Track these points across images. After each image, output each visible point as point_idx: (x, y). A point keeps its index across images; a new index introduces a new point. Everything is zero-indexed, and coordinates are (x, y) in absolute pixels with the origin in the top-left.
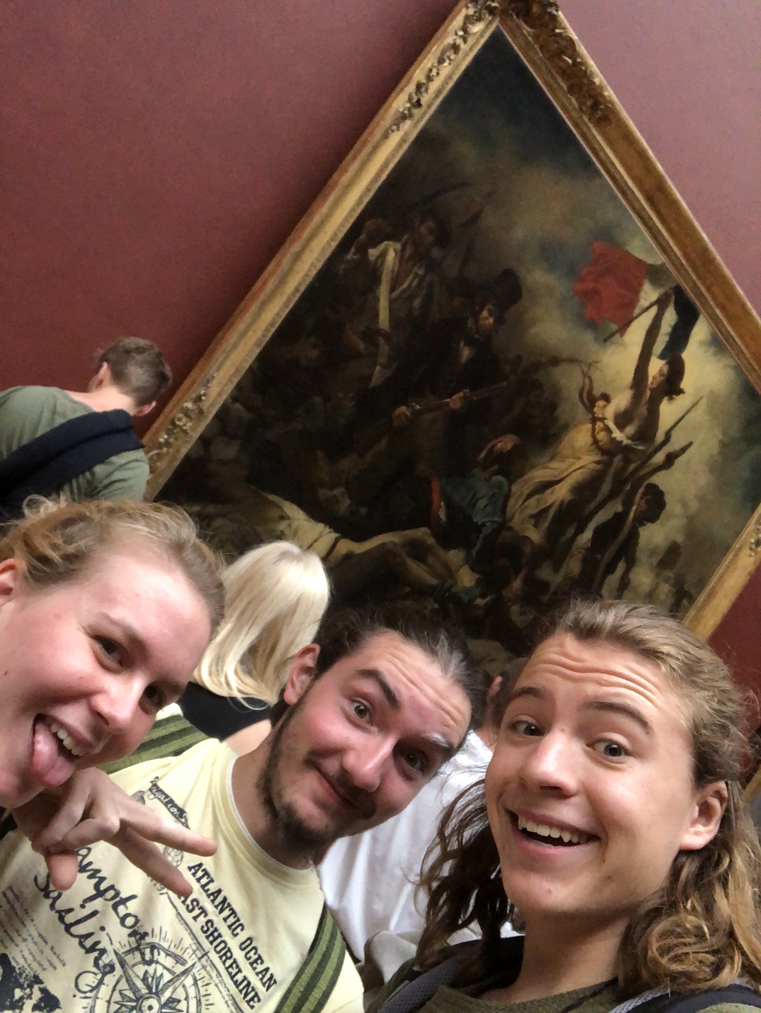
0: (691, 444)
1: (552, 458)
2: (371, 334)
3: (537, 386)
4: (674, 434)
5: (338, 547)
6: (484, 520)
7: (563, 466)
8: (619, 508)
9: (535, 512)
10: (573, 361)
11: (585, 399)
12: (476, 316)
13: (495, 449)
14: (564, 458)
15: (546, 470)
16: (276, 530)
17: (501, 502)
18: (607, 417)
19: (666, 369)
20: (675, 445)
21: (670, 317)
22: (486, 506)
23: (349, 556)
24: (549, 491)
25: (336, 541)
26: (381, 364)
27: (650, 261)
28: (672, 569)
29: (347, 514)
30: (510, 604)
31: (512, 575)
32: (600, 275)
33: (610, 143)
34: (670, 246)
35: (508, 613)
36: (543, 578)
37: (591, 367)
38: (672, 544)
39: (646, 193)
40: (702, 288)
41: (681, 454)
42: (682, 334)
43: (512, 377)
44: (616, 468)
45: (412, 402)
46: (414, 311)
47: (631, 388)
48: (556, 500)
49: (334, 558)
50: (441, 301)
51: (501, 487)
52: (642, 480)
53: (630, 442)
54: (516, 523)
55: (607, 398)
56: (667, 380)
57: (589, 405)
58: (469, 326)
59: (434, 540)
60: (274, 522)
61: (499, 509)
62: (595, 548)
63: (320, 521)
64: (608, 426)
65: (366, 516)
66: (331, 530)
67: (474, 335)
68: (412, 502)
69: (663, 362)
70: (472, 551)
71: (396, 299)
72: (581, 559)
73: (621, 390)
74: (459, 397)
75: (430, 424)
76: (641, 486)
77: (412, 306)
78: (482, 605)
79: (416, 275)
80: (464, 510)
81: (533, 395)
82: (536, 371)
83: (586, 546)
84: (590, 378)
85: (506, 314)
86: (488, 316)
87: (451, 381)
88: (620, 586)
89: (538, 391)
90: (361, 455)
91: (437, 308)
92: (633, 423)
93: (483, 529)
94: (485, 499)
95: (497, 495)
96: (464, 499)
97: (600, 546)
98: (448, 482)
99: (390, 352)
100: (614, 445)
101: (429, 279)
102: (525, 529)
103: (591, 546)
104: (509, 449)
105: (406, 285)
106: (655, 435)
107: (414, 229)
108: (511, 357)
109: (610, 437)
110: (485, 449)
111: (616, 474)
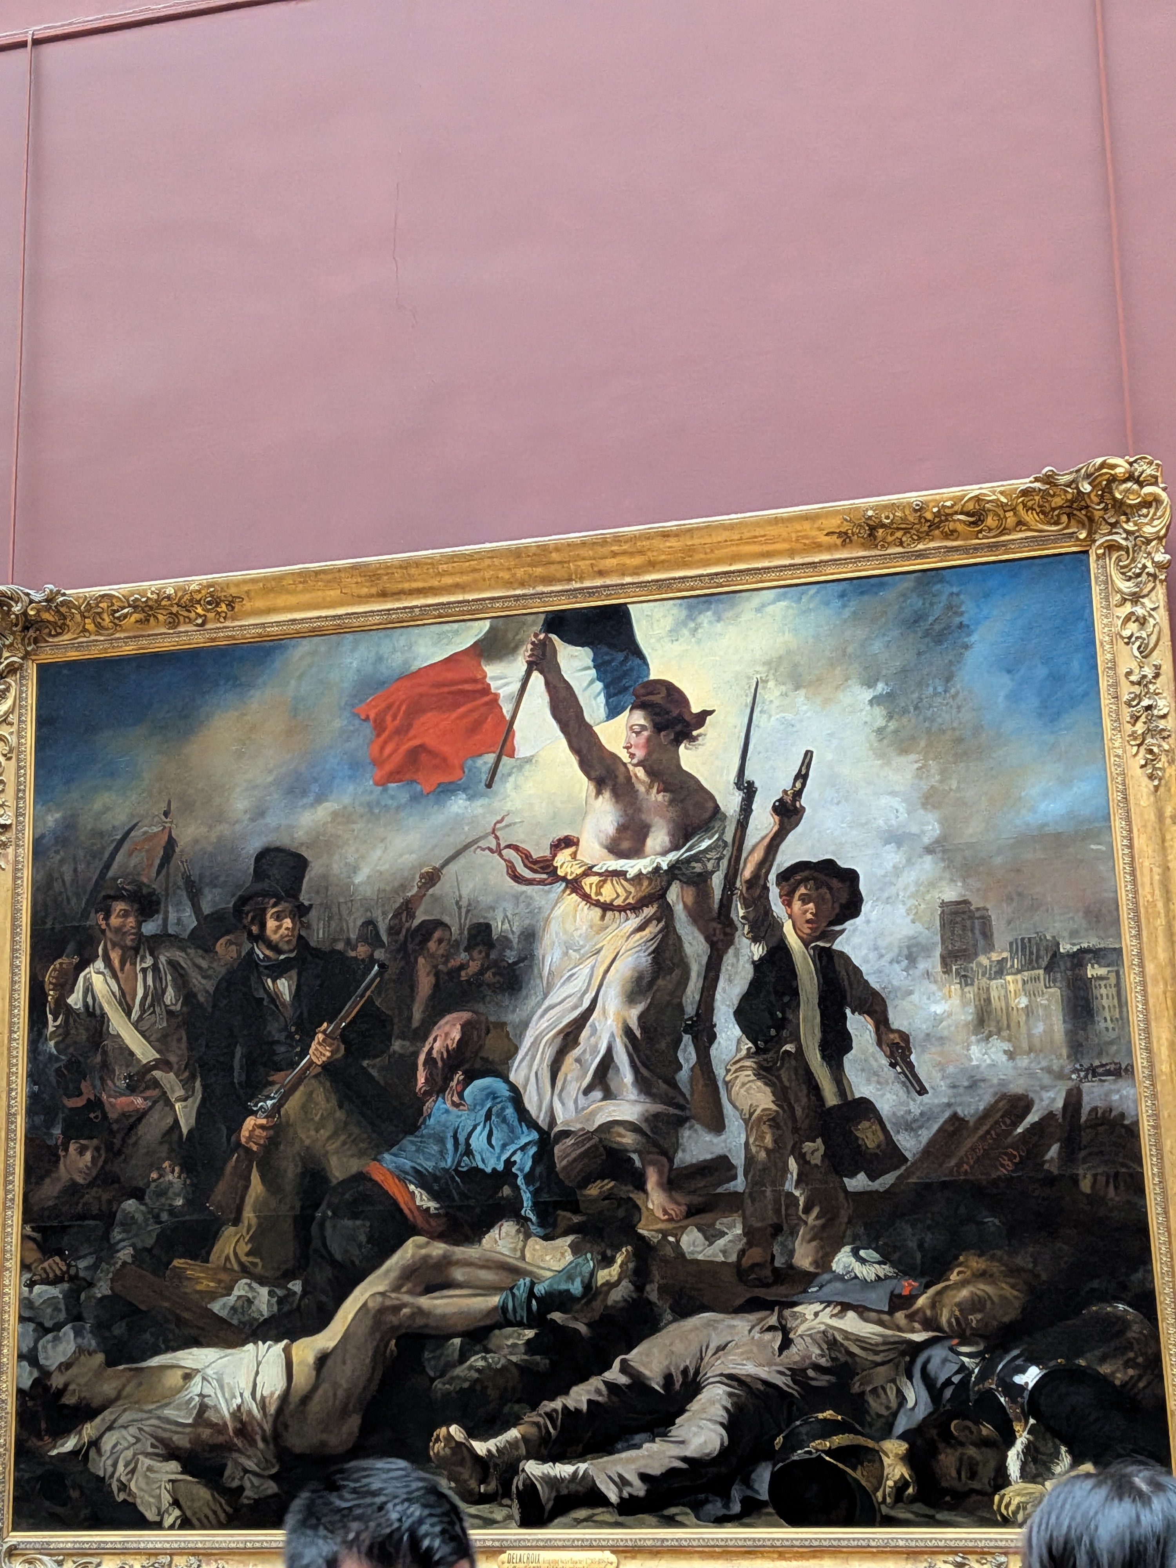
0: (809, 756)
1: (546, 991)
3: (430, 928)
5: (295, 1360)
6: (504, 1157)
7: (577, 984)
8: (758, 951)
9: (588, 1078)
10: (458, 853)
11: (527, 874)
12: (261, 938)
13: (435, 1054)
14: (569, 972)
15: (550, 1014)
16: (192, 1399)
17: (510, 1111)
18: (590, 862)
19: (639, 718)
21: (576, 662)
22: (490, 1135)
23: (322, 1360)
24: (585, 1033)
25: (287, 1351)
26: (177, 1100)
28: (990, 947)
29: (275, 1308)
30: (671, 1239)
31: (631, 1195)
32: (402, 731)
33: (269, 611)
34: (473, 600)
35: (682, 1255)
36: (701, 1158)
37: (498, 834)
38: (943, 912)
39: (372, 596)
40: (587, 584)
41: (804, 785)
42: (621, 656)
43: (379, 954)
44: (685, 906)
45: (256, 1105)
46: (173, 1008)
47: (599, 793)
48: (612, 1035)
49: (303, 1376)
50: (199, 967)
51: (493, 1095)
52: (757, 882)
53: (673, 856)
54: (566, 1123)
55: (568, 842)
56: (658, 728)
57: (545, 876)
58: (261, 956)
59: (443, 1245)
60: (179, 1391)
61: (516, 1123)
62: (766, 1042)
63: (243, 1345)
64: (607, 871)
65: (305, 1292)
66: (269, 1343)
67: (277, 960)
68: (358, 1222)
69: (623, 717)
70: (523, 1212)
71: (140, 1018)
72: (753, 1078)
73: (583, 813)
74: (319, 1043)
75: (304, 1108)
76: (766, 889)
77: (166, 1006)
78: (616, 1278)
79: (144, 971)
80: (456, 1170)
81: (432, 945)
82: (412, 916)
83: (744, 1052)
84: (509, 846)
85: (301, 898)
86: (277, 923)
87: (290, 1036)
88: (891, 1056)
89: (437, 935)
90: (237, 1221)
91: (199, 978)
92: (653, 829)
93: (514, 1170)
94: (479, 1128)
95: (494, 1110)
96: (442, 1153)
97: (773, 1032)
98: (395, 1155)
99: (177, 1076)
100: (646, 883)
101: (162, 959)
102: (593, 1114)
103: (755, 1043)
104: (458, 1037)
105: (140, 993)
106: (717, 808)
107: (103, 932)
108: (353, 936)
109: (626, 880)
110: (416, 1069)
111: (696, 912)
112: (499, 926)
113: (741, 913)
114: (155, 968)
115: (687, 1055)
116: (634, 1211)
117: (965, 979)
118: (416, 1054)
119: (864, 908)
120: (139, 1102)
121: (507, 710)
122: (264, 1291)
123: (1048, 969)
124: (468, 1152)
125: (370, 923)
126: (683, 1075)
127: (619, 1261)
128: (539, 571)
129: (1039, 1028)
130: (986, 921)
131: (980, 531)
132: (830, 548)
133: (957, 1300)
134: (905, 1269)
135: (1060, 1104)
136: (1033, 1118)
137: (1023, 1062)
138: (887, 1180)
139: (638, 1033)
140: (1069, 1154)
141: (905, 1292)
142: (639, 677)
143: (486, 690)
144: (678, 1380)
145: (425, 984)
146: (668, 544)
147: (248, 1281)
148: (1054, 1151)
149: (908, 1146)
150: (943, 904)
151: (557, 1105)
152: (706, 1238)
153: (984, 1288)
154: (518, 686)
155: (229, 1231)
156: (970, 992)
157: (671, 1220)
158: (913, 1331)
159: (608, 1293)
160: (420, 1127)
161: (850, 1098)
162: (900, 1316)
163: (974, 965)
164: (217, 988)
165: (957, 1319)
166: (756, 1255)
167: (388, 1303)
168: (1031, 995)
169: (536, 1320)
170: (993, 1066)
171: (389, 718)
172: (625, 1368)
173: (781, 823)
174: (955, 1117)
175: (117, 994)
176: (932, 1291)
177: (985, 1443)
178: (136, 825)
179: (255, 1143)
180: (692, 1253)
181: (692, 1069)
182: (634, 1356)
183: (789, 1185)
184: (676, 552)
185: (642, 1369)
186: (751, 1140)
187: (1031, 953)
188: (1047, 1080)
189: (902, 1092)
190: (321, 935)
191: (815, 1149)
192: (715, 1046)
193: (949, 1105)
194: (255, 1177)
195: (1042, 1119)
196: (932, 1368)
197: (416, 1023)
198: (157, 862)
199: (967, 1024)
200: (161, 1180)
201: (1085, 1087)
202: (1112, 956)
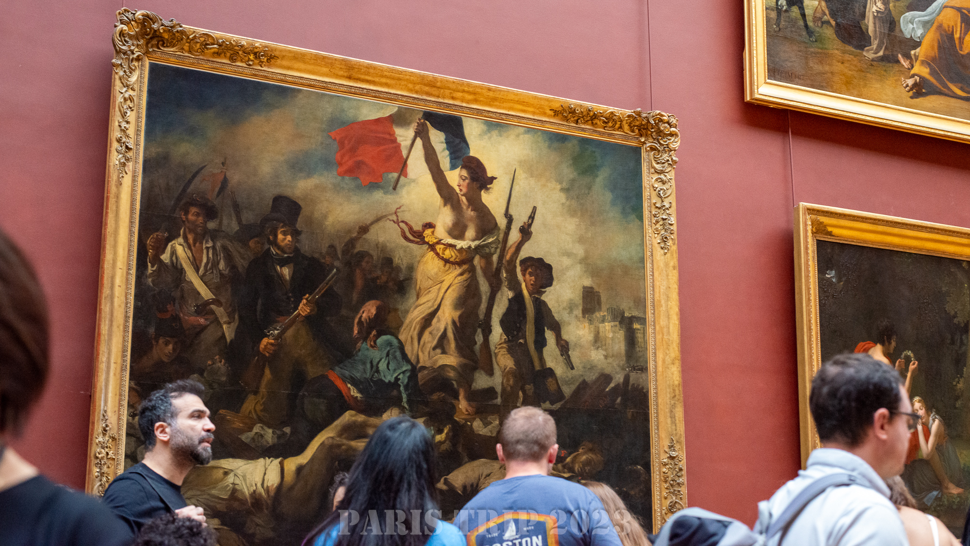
0: (535, 208)
1: (418, 296)
2: (203, 308)
3: (363, 255)
4: (512, 211)
5: (286, 468)
6: (395, 375)
7: (432, 296)
8: (511, 294)
9: (435, 342)
10: (378, 220)
11: (411, 237)
12: (275, 243)
13: (363, 319)
14: (428, 290)
15: (419, 308)
16: (228, 486)
17: (398, 354)
18: (442, 238)
19: (465, 173)
20: (520, 217)
21: (437, 138)
22: (388, 364)
23: (300, 469)
24: (435, 321)
25: (281, 464)
26: (225, 323)
27: (387, 114)
28: (600, 309)
29: (276, 440)
30: (469, 423)
31: (453, 401)
32: (353, 150)
33: (289, 68)
34: (393, 94)
35: (473, 432)
36: (483, 387)
37: (398, 214)
38: (584, 291)
39: (344, 76)
40: (446, 101)
41: (532, 222)
42: (457, 141)
43: (337, 263)
44: (481, 268)
45: (269, 332)
46: (224, 272)
47: (445, 205)
48: (447, 324)
49: (289, 477)
50: (239, 252)
51: (390, 344)
52: (512, 262)
53: (477, 243)
54: (424, 361)
55: (430, 226)
56: (473, 180)
57: (419, 240)
58: (274, 253)
59: (363, 416)
60: (222, 480)
61: (401, 360)
62: (512, 337)
63: (258, 458)
64: (447, 243)
65: (292, 433)
66: (271, 459)
67: (283, 257)
68: (322, 400)
69: (458, 170)
70: (402, 404)
71: (204, 275)
72: (506, 353)
73: (437, 212)
74: (304, 305)
75: (295, 337)
76: (515, 267)
77: (220, 270)
78: (444, 439)
79: (207, 248)
80: (371, 379)
81: (364, 264)
82: (353, 247)
83: (503, 340)
84: (403, 222)
85: (297, 226)
86: (284, 237)
87: (288, 298)
88: (561, 351)
89: (366, 259)
90: (256, 393)
91: (239, 258)
92: (469, 228)
93: (399, 383)
94: (383, 360)
95: (391, 352)
96: (365, 371)
97: (515, 333)
98: (341, 368)
99: (225, 310)
100: (464, 253)
101: (218, 244)
102: (436, 361)
103: (508, 337)
104: (374, 313)
105: (205, 260)
106: (496, 224)
107: (184, 222)
108: (324, 251)
109: (456, 250)
110: (353, 326)
111: (485, 271)
112: (396, 261)
113: (505, 275)
114: (214, 248)
115: (479, 338)
116: (453, 408)
117: (591, 321)
118: (353, 319)
119: (554, 283)
120: (202, 321)
121: (404, 153)
122: (270, 431)
123: (621, 323)
124: (378, 371)
125: (332, 247)
126: (477, 347)
127: (445, 431)
128: (427, 89)
129: (616, 347)
130: (599, 297)
131: (606, 127)
132: (549, 116)
133: (582, 460)
135: (622, 380)
136: (612, 385)
137: (610, 360)
138: (558, 406)
139: (458, 325)
140: (624, 403)
141: (563, 455)
142: (464, 154)
143: (394, 141)
144: (469, 489)
145: (359, 282)
146: (488, 94)
147: (261, 425)
148: (619, 400)
149: (566, 391)
150: (584, 288)
151: (420, 354)
152: (484, 425)
153: (590, 456)
154: (409, 142)
155: (251, 397)
156: (592, 328)
157: (469, 414)
158: (564, 473)
159: (440, 445)
160: (353, 356)
161: (545, 368)
162: (560, 466)
163: (594, 316)
164: (249, 265)
165: (581, 470)
167: (335, 442)
168: (614, 332)
170: (599, 360)
171: (346, 142)
172: (446, 482)
173: (523, 237)
174: (584, 380)
175: (191, 259)
176: (572, 456)
178: (205, 166)
179: (267, 352)
180: (478, 431)
181: (481, 345)
182: (450, 477)
184: (489, 98)
185: (454, 484)
186: (505, 381)
187: (615, 315)
188: (618, 369)
189: (565, 368)
190: (307, 247)
192: (491, 335)
193: (582, 376)
194: (267, 372)
195: (616, 386)
197: (354, 302)
198: (217, 189)
199: (591, 341)
200: (214, 366)
201: (631, 374)
202: (643, 321)
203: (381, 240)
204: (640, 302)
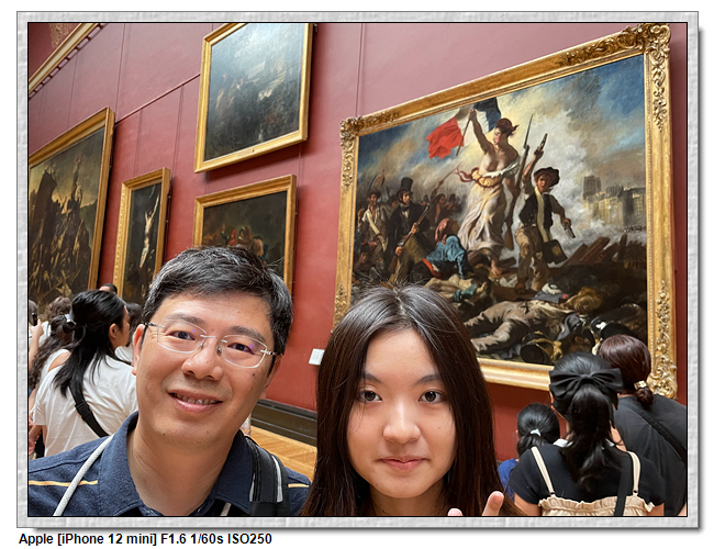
0: (546, 136)
1: (468, 212)
2: (375, 238)
3: (440, 196)
4: (529, 143)
6: (456, 257)
7: (476, 210)
8: (527, 197)
9: (478, 235)
10: (448, 175)
11: (465, 179)
12: (402, 202)
13: (440, 230)
14: (474, 206)
15: (468, 219)
17: (457, 245)
18: (482, 174)
19: (498, 130)
22: (452, 251)
24: (478, 223)
27: (454, 115)
28: (600, 190)
32: (436, 143)
33: (406, 115)
34: (455, 103)
35: (500, 285)
36: (507, 258)
38: (585, 180)
40: (485, 92)
41: (544, 144)
42: (494, 112)
43: (428, 204)
44: (507, 185)
45: (399, 244)
46: (383, 220)
47: (485, 154)
48: (485, 224)
50: (389, 210)
51: (453, 241)
53: (504, 171)
54: (471, 248)
55: (476, 169)
56: (503, 132)
57: (470, 179)
58: (402, 206)
59: (439, 280)
61: (459, 248)
62: (527, 224)
64: (486, 176)
67: (405, 207)
68: (421, 273)
69: (493, 131)
70: (459, 272)
71: (376, 224)
72: (523, 234)
73: (481, 160)
74: (413, 228)
75: (410, 244)
76: (531, 178)
77: (381, 220)
78: (482, 291)
79: (377, 211)
80: (443, 261)
81: (441, 201)
82: (436, 193)
83: (521, 227)
84: (461, 172)
85: (411, 190)
86: (405, 197)
87: (407, 227)
88: (565, 226)
89: (442, 198)
90: (394, 273)
91: (389, 213)
92: (500, 163)
93: (457, 261)
94: (449, 250)
95: (453, 245)
96: (440, 256)
97: (530, 221)
98: (430, 257)
99: (383, 237)
100: (496, 179)
101: (381, 208)
102: (478, 246)
103: (524, 224)
104: (446, 226)
105: (376, 217)
106: (518, 155)
107: (369, 202)
108: (422, 199)
109: (491, 178)
110: (435, 235)
111: (510, 187)
112: (457, 194)
113: (523, 186)
114: (380, 210)
115: (505, 228)
116: (488, 272)
117: (591, 201)
118: (435, 230)
119: (560, 181)
120: (375, 244)
121: (463, 133)
123: (619, 196)
124: (447, 256)
125: (426, 196)
126: (503, 234)
127: (483, 286)
128: (472, 91)
129: (614, 216)
130: (599, 182)
131: (606, 53)
132: (557, 68)
133: (580, 301)
134: (564, 291)
135: (619, 240)
136: (610, 245)
137: (608, 227)
138: (561, 264)
139: (492, 223)
140: (621, 257)
143: (457, 128)
145: (438, 211)
148: (616, 255)
149: (568, 254)
150: (585, 178)
151: (469, 243)
152: (507, 281)
153: (589, 298)
154: (466, 125)
155: (393, 275)
156: (592, 205)
157: (497, 275)
158: (565, 310)
159: (480, 295)
160: (435, 250)
161: (551, 240)
162: (562, 305)
163: (594, 197)
164: (392, 215)
165: (580, 307)
166: (521, 285)
168: (613, 205)
169: (461, 301)
170: (598, 228)
171: (433, 140)
172: (483, 315)
173: (536, 157)
174: (584, 245)
175: (372, 217)
176: (572, 298)
177: (585, 344)
178: (376, 175)
179: (399, 254)
180: (503, 285)
182: (486, 312)
183: (531, 266)
185: (487, 316)
186: (521, 253)
187: (613, 192)
188: (615, 232)
189: (567, 237)
191: (540, 255)
192: (513, 225)
193: (582, 241)
195: (613, 245)
196: (571, 321)
197: (436, 222)
198: (381, 184)
199: (590, 216)
201: (629, 234)
202: (642, 191)
203: (450, 185)
204: (640, 177)
